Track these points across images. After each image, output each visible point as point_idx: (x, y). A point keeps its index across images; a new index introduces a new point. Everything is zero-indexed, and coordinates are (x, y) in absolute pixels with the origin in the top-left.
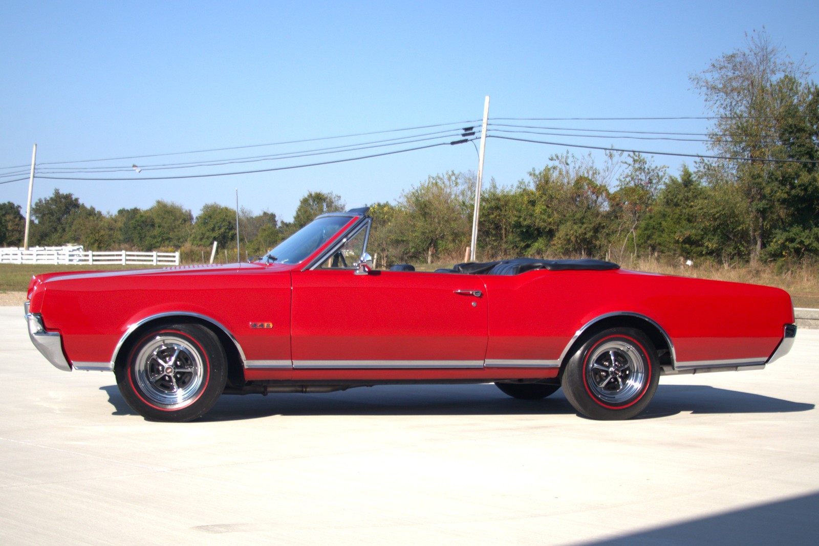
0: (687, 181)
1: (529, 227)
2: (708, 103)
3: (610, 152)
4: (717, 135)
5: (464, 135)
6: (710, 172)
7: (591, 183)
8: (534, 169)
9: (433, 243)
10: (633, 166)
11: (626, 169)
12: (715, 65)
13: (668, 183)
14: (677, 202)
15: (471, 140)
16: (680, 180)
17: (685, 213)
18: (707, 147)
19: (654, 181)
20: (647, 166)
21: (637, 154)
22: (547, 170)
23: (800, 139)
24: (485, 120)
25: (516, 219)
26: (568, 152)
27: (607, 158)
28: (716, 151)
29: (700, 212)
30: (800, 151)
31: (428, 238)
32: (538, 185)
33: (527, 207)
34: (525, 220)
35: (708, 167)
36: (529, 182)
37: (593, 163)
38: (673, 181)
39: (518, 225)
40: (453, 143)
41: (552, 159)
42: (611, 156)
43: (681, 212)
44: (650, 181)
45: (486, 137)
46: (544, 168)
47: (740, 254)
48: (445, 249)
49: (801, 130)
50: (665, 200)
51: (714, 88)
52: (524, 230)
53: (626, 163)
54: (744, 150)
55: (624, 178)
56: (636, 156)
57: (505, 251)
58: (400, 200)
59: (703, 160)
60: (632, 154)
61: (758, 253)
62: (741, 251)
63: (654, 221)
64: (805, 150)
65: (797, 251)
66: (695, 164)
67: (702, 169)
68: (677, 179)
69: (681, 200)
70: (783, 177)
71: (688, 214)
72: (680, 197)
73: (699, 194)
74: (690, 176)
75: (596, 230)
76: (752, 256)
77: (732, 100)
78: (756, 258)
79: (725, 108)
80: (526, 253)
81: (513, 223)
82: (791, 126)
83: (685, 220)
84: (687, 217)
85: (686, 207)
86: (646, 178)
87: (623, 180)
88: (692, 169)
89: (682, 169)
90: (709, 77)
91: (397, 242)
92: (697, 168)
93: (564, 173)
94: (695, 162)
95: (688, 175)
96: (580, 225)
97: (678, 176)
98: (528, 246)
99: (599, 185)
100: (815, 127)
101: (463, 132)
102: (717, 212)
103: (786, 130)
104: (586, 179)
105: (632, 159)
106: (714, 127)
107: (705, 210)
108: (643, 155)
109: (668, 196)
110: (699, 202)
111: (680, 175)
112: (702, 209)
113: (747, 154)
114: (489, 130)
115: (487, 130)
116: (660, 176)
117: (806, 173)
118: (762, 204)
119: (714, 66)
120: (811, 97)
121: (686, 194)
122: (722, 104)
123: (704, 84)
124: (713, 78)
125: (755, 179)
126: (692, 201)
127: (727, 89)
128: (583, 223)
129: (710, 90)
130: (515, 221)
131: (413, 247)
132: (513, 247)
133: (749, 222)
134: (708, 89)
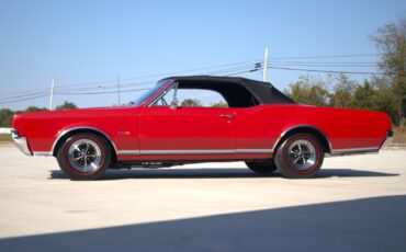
2: (377, 48)
3: (330, 73)
4: (381, 63)
5: (256, 67)
6: (378, 82)
7: (319, 89)
10: (341, 80)
11: (337, 81)
12: (380, 30)
13: (358, 88)
14: (362, 97)
17: (366, 103)
18: (377, 69)
20: (348, 80)
21: (343, 74)
24: (266, 60)
27: (328, 77)
28: (381, 71)
29: (374, 102)
32: (293, 91)
35: (377, 79)
36: (289, 89)
37: (321, 80)
40: (251, 71)
41: (300, 78)
44: (350, 88)
45: (267, 68)
46: (296, 83)
47: (394, 122)
51: (380, 41)
55: (336, 86)
59: (374, 76)
61: (403, 121)
66: (370, 78)
72: (364, 94)
73: (373, 93)
79: (386, 50)
83: (366, 106)
86: (347, 86)
88: (369, 81)
89: (364, 81)
90: (377, 35)
92: (372, 80)
93: (306, 84)
95: (367, 84)
99: (323, 90)
102: (382, 102)
104: (317, 87)
105: (340, 77)
106: (380, 59)
107: (376, 100)
108: (346, 75)
109: (357, 94)
111: (363, 84)
116: (354, 85)
121: (367, 93)
122: (384, 48)
123: (375, 39)
125: (401, 85)
126: (370, 96)
134: (377, 41)
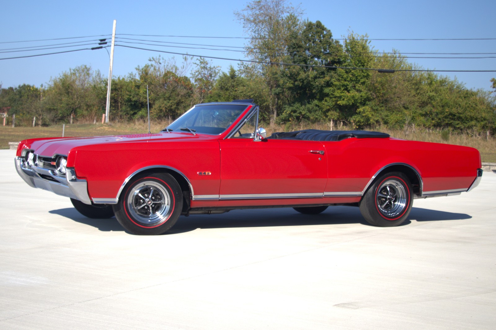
0: (233, 76)
1: (136, 101)
2: (245, 29)
3: (186, 56)
4: (251, 48)
5: (100, 44)
6: (247, 70)
7: (174, 75)
8: (139, 66)
9: (74, 111)
10: (200, 66)
11: (196, 67)
12: (250, 6)
13: (222, 76)
14: (227, 88)
15: (105, 47)
16: (228, 75)
17: (232, 95)
18: (245, 55)
19: (213, 75)
20: (208, 66)
21: (202, 58)
22: (147, 66)
23: (300, 52)
24: (113, 35)
25: (128, 96)
26: (160, 56)
27: (183, 60)
28: (250, 58)
29: (241, 94)
30: (300, 59)
31: (70, 107)
32: (141, 76)
33: (135, 89)
34: (133, 97)
35: (246, 67)
36: (136, 74)
37: (175, 63)
38: (225, 75)
39: (129, 100)
40: (93, 49)
41: (150, 60)
42: (186, 59)
43: (230, 94)
44: (211, 75)
45: (115, 45)
46: (145, 65)
47: (264, 119)
48: (82, 114)
49: (300, 47)
50: (220, 87)
51: (248, 20)
52: (133, 104)
53: (196, 64)
54: (266, 57)
55: (194, 73)
56: (202, 60)
57: (121, 116)
58: (50, 83)
59: (243, 63)
60: (199, 58)
61: (275, 119)
62: (265, 117)
63: (213, 99)
64: (302, 59)
65: (298, 118)
66: (238, 65)
67: (242, 68)
68: (227, 74)
69: (230, 87)
70: (291, 74)
71: (234, 96)
72: (229, 85)
73: (240, 83)
74: (234, 72)
75: (178, 104)
76: (271, 120)
77: (259, 27)
78: (274, 122)
79: (254, 32)
80: (134, 118)
81: (126, 99)
82: (294, 44)
83: (232, 99)
84: (233, 97)
85: (233, 91)
86: (208, 73)
87: (194, 74)
88: (236, 68)
89: (230, 68)
90: (245, 13)
91: (50, 110)
92: (239, 68)
93: (157, 68)
94: (238, 64)
95: (233, 72)
96: (168, 101)
97: (228, 73)
98: (135, 113)
99: (179, 77)
100: (308, 45)
101: (100, 42)
102: (252, 94)
103: (292, 46)
104: (171, 73)
105: (199, 62)
106: (249, 44)
107: (245, 93)
108: (206, 59)
109: (221, 84)
110: (241, 88)
111: (228, 72)
112: (242, 92)
113: (268, 60)
114: (116, 41)
115: (115, 41)
116: (216, 72)
117: (303, 72)
118: (278, 90)
119: (248, 7)
120: (305, 27)
121: (233, 83)
122: (253, 30)
123: (242, 17)
124: (248, 14)
125: (274, 75)
126: (236, 88)
127: (255, 21)
128: (170, 100)
129: (246, 21)
130: (127, 98)
131: (61, 113)
132: (126, 114)
133: (270, 101)
134: (245, 20)
